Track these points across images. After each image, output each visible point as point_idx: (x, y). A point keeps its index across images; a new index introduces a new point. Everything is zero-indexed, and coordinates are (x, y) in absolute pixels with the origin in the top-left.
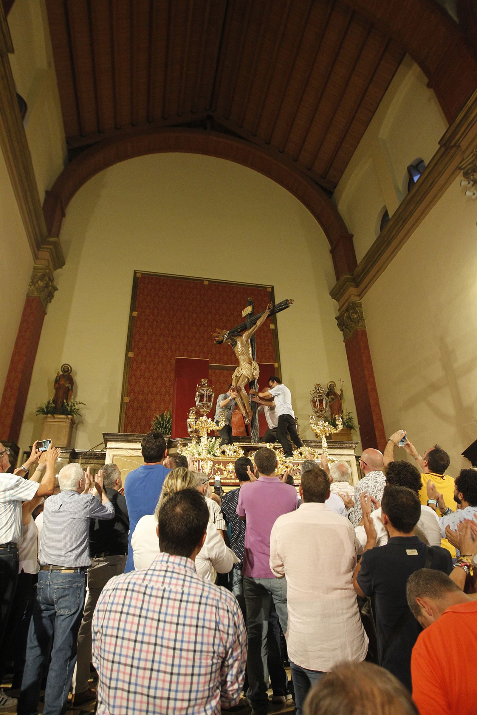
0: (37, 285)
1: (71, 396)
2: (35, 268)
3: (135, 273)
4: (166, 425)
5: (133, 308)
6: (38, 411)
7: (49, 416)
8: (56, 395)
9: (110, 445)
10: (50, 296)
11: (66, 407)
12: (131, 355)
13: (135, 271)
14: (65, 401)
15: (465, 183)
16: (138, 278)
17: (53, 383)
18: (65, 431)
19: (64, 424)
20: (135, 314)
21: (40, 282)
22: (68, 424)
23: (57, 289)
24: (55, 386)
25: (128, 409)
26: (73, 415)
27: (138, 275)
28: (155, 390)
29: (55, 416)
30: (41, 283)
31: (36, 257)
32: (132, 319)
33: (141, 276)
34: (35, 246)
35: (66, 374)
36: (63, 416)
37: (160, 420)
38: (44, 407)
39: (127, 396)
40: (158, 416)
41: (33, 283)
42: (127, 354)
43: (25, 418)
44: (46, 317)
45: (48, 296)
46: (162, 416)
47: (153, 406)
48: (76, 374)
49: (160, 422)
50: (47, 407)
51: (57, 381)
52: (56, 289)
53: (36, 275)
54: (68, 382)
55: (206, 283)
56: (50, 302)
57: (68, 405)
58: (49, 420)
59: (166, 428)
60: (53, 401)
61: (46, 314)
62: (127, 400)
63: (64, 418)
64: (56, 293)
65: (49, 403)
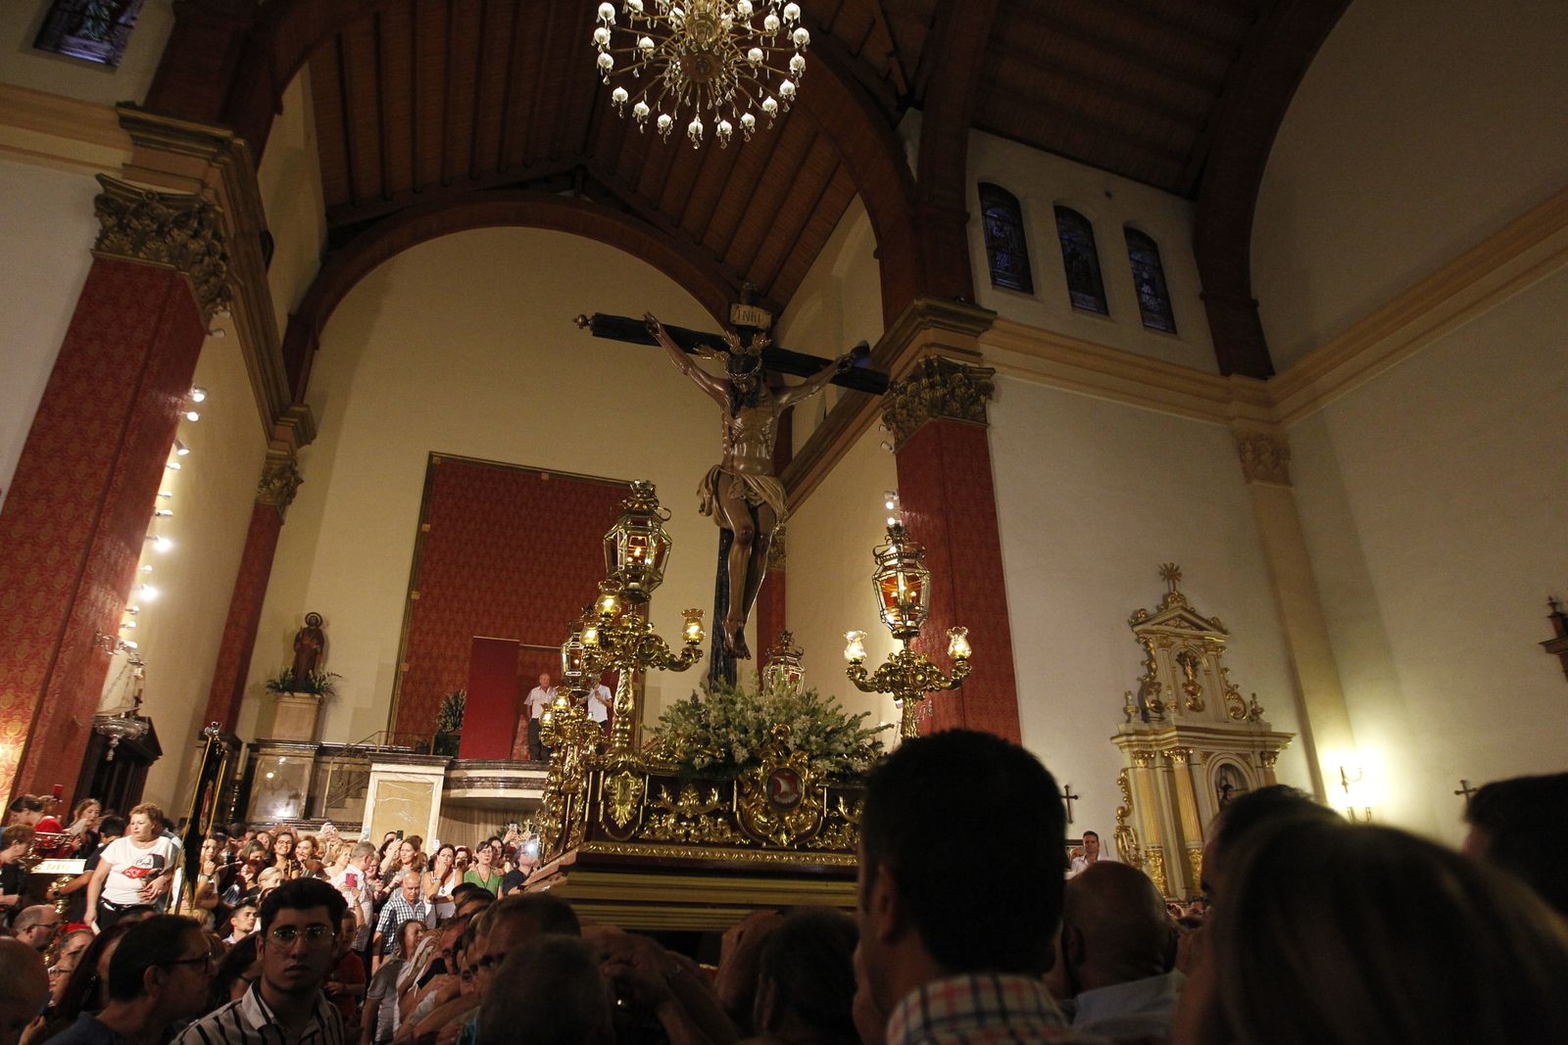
0: (271, 486)
1: (319, 663)
2: (269, 457)
3: (431, 456)
4: (461, 712)
5: (424, 517)
6: (269, 686)
7: (287, 694)
8: (297, 662)
9: (375, 767)
10: (291, 495)
11: (311, 680)
12: (415, 596)
13: (430, 453)
14: (310, 672)
15: (883, 429)
16: (435, 465)
17: (293, 642)
18: (310, 718)
19: (308, 707)
20: (427, 527)
21: (275, 481)
22: (314, 708)
23: (302, 481)
24: (295, 645)
25: (405, 682)
26: (322, 695)
27: (435, 460)
28: (449, 653)
29: (296, 694)
30: (277, 483)
31: (271, 437)
32: (421, 536)
33: (439, 463)
34: (270, 422)
35: (313, 628)
36: (307, 695)
37: (453, 703)
38: (278, 680)
39: (406, 662)
40: (451, 697)
41: (265, 482)
42: (409, 595)
43: (247, 690)
44: (283, 528)
45: (288, 495)
46: (456, 697)
47: (445, 677)
48: (328, 625)
49: (452, 707)
50: (283, 681)
51: (298, 639)
52: (300, 481)
53: (271, 469)
54: (315, 641)
55: (545, 477)
56: (290, 502)
57: (315, 678)
58: (286, 699)
59: (461, 715)
60: (292, 671)
61: (282, 523)
62: (405, 667)
63: (308, 698)
64: (300, 488)
65: (286, 673)
